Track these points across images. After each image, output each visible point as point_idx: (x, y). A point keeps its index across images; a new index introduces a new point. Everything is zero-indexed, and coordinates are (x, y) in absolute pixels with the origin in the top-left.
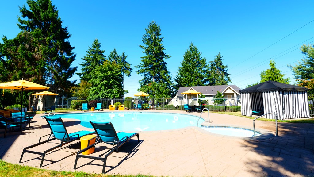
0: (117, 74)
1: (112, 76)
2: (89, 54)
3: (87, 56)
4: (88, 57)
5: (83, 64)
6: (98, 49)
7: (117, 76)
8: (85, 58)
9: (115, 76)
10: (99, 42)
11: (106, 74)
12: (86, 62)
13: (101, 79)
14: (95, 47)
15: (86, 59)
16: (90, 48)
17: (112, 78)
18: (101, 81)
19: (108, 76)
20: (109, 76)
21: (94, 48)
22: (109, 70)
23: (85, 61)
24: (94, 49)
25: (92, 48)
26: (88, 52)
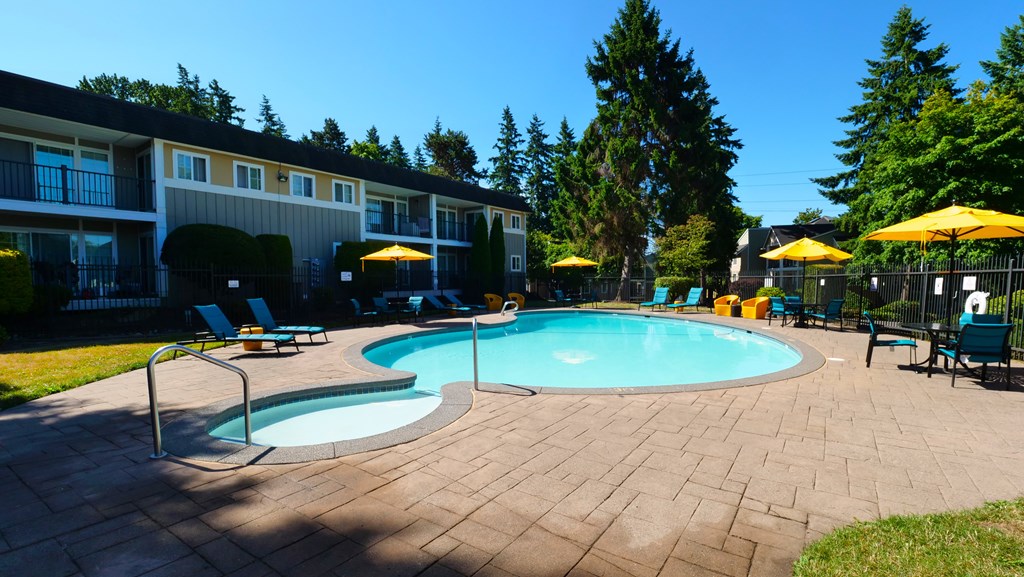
0: (992, 144)
1: (950, 164)
2: (870, 90)
3: (861, 102)
4: (865, 106)
5: (849, 137)
6: (910, 49)
7: (992, 151)
8: (853, 114)
9: (973, 158)
10: (915, 17)
11: (920, 161)
12: (860, 125)
13: (902, 186)
14: (892, 48)
15: (858, 115)
16: (874, 64)
17: (956, 172)
18: (897, 194)
19: (930, 165)
20: (940, 163)
21: (894, 54)
22: (937, 139)
23: (851, 127)
24: (893, 58)
25: (882, 61)
26: (867, 84)
